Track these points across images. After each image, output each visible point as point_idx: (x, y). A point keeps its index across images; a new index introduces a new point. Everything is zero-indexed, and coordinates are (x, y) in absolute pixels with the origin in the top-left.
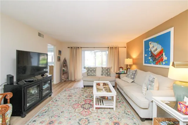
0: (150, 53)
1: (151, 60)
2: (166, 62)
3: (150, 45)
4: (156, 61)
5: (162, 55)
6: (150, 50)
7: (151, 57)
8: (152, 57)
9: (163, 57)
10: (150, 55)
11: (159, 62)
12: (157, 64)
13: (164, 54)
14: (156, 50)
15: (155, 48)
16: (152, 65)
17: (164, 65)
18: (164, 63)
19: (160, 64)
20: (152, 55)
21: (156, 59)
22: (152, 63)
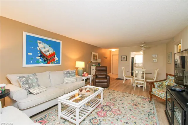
0: (39, 53)
1: (40, 60)
2: (58, 62)
3: (39, 44)
4: (47, 61)
5: (54, 56)
6: (39, 50)
7: (40, 56)
8: (42, 57)
9: (55, 58)
10: (39, 55)
11: (51, 61)
12: (48, 63)
13: (55, 56)
14: (48, 51)
15: (46, 49)
16: (42, 65)
17: (56, 63)
18: (56, 62)
19: (52, 64)
20: (42, 55)
21: (47, 59)
22: (42, 63)
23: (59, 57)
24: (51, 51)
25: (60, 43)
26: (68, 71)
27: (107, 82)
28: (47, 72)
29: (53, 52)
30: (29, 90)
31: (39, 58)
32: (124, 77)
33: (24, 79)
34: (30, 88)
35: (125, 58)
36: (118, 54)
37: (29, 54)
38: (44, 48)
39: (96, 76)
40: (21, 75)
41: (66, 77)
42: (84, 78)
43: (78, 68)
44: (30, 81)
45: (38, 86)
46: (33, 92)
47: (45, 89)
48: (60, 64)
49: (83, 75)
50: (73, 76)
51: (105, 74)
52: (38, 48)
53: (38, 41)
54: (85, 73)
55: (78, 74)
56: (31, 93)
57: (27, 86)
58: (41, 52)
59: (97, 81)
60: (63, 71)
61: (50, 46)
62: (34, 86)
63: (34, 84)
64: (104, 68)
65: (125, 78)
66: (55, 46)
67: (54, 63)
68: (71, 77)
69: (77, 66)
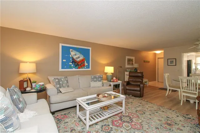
0: (71, 59)
1: (72, 65)
2: (87, 67)
3: (71, 52)
4: (78, 66)
5: (84, 62)
6: (71, 57)
7: (72, 62)
8: (73, 63)
9: (84, 64)
10: (71, 61)
11: (82, 66)
12: (79, 68)
13: (85, 61)
14: (79, 57)
15: (77, 56)
16: (74, 69)
17: (86, 68)
18: (85, 67)
19: (82, 68)
20: (74, 61)
21: (78, 64)
22: (74, 68)
23: (88, 63)
24: (82, 58)
25: (89, 49)
26: (95, 75)
27: (140, 91)
28: (77, 76)
29: (83, 58)
30: (60, 89)
31: (71, 64)
32: (168, 86)
33: (57, 80)
34: (60, 87)
35: (173, 61)
36: (163, 57)
37: (64, 60)
38: (75, 55)
39: (128, 83)
40: (56, 77)
41: (93, 81)
42: (112, 84)
43: (107, 73)
44: (61, 82)
45: (68, 87)
46: (61, 91)
47: (72, 90)
48: (90, 69)
49: (112, 80)
50: (100, 81)
51: (141, 81)
52: (70, 56)
53: (71, 50)
54: (114, 78)
55: (107, 79)
56: (61, 92)
57: (58, 86)
58: (73, 59)
59: (127, 88)
60: (91, 76)
61: (81, 53)
62: (64, 87)
63: (64, 85)
64: (140, 75)
65: (168, 88)
66: (85, 53)
67: (84, 68)
68: (98, 81)
69: (106, 71)
